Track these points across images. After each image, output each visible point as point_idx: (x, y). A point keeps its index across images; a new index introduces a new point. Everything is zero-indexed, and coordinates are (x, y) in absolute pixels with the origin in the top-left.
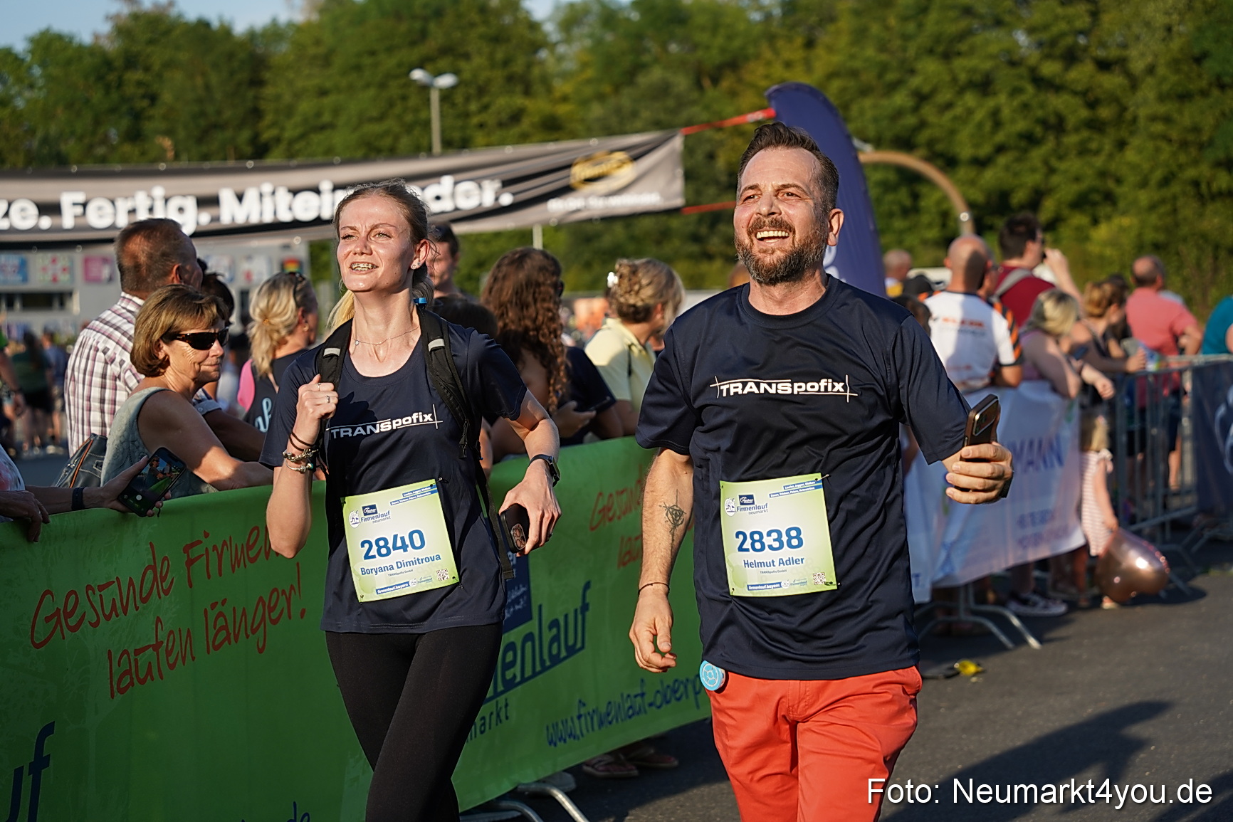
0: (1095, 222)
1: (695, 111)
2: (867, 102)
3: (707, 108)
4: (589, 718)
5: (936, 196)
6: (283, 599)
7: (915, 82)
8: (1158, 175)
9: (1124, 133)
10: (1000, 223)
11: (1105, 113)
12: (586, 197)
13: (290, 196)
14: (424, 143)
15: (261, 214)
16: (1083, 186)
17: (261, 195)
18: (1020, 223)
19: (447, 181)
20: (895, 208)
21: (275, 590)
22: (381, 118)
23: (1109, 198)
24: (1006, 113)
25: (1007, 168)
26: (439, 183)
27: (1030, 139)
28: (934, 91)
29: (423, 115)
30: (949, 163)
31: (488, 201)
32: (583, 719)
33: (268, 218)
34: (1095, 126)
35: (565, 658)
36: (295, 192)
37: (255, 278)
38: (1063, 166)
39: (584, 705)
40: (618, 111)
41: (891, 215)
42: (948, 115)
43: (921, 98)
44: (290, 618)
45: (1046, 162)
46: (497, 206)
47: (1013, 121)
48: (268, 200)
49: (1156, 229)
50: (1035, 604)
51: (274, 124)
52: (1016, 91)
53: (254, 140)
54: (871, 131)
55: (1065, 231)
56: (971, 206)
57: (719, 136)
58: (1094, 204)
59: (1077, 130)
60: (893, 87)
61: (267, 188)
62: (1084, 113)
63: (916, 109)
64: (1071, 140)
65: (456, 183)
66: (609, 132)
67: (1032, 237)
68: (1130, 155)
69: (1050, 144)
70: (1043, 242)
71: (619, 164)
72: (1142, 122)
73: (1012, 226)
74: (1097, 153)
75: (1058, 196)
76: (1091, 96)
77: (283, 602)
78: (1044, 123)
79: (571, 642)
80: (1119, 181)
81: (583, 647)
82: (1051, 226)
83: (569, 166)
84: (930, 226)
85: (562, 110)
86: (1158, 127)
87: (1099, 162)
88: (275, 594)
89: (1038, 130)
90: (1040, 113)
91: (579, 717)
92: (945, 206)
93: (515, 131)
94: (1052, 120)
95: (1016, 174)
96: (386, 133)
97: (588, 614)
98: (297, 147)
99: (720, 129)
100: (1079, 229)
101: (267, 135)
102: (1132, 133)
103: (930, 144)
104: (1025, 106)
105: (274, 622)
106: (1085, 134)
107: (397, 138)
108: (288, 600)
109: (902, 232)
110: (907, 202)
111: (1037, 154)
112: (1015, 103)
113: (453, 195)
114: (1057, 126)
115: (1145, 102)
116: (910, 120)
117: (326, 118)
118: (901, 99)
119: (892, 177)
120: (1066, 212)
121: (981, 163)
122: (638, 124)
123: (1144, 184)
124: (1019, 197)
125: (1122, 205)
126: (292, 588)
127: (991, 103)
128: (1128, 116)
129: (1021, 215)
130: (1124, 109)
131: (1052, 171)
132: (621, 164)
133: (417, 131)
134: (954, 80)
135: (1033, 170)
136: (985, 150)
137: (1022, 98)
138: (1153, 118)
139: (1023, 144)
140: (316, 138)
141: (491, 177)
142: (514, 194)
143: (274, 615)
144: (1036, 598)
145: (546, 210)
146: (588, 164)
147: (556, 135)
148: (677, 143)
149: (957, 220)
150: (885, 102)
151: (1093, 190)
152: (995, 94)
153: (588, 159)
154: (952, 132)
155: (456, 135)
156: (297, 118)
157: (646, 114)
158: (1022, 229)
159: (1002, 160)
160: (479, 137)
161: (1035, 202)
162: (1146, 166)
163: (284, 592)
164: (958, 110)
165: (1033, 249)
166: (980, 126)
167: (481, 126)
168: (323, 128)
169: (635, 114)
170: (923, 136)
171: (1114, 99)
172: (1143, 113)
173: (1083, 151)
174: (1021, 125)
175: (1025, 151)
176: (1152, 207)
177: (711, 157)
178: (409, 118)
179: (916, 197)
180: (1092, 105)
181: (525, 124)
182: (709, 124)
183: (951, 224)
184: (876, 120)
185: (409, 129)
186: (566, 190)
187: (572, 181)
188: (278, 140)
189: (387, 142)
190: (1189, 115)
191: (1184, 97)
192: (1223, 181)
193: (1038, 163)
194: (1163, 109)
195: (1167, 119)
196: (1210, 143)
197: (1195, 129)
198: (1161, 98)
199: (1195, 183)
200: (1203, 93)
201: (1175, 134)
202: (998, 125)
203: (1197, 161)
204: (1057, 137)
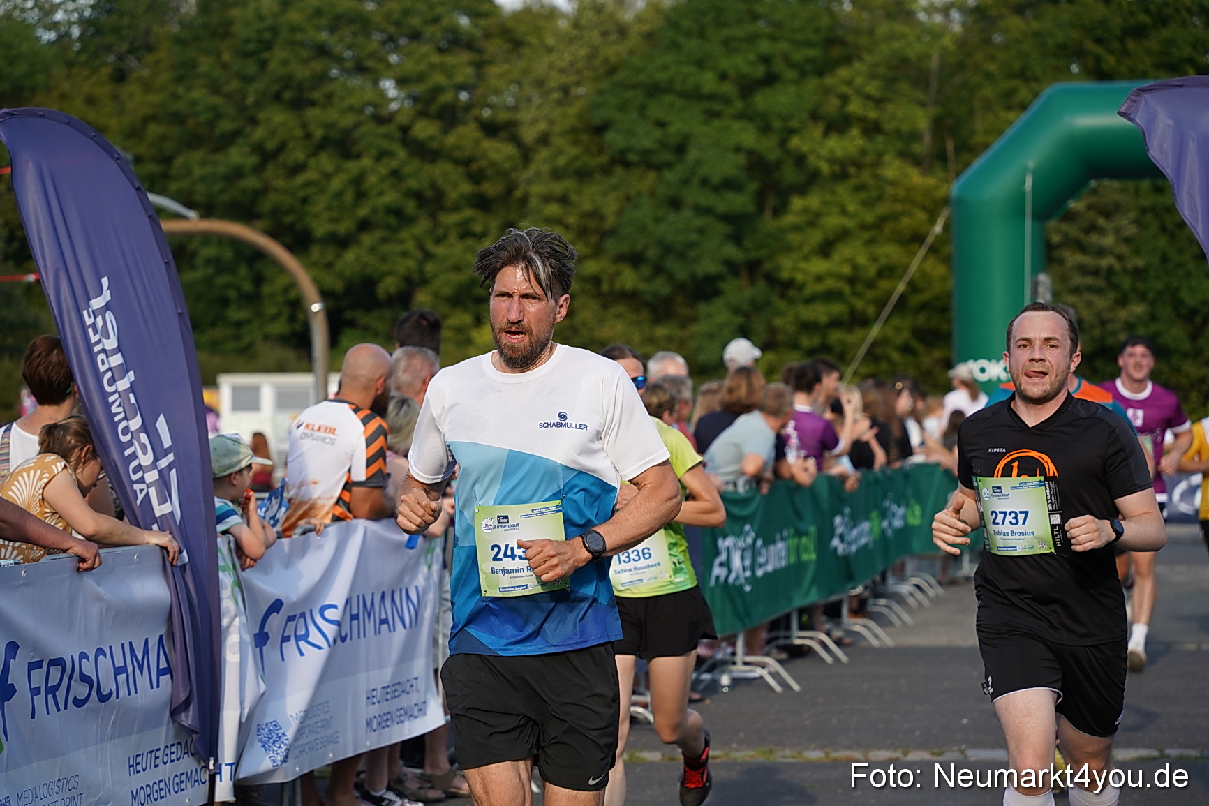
2: (198, 155)
5: (282, 281)
7: (259, 134)
9: (512, 213)
11: (491, 189)
16: (464, 277)
20: (232, 294)
24: (372, 179)
25: (373, 249)
27: (400, 217)
28: (282, 147)
30: (299, 242)
34: (483, 204)
38: (439, 250)
41: (225, 302)
42: (301, 179)
43: (265, 156)
45: (421, 247)
47: (381, 193)
52: (382, 155)
54: (200, 193)
56: (325, 295)
59: (456, 208)
60: (231, 138)
62: (466, 188)
63: (259, 169)
64: (450, 219)
69: (424, 223)
72: (534, 203)
74: (480, 237)
75: (433, 288)
76: (474, 167)
78: (418, 196)
84: (275, 318)
89: (411, 207)
90: (413, 184)
92: (292, 294)
94: (429, 193)
95: (384, 258)
100: (459, 330)
102: (522, 214)
103: (276, 213)
104: (395, 174)
106: (468, 213)
109: (239, 324)
110: (247, 287)
111: (408, 235)
112: (383, 170)
114: (431, 201)
116: (251, 183)
118: (237, 155)
119: (228, 254)
120: (444, 309)
121: (342, 242)
124: (389, 285)
127: (353, 167)
128: (518, 194)
130: (511, 187)
131: (428, 256)
134: (308, 136)
135: (404, 254)
136: (344, 227)
138: (547, 199)
139: (392, 220)
149: (307, 311)
150: (219, 157)
152: (358, 156)
154: (305, 201)
159: (367, 239)
164: (310, 175)
166: (339, 195)
170: (266, 205)
171: (502, 174)
172: (537, 189)
173: (466, 233)
174: (390, 198)
175: (395, 230)
179: (259, 280)
180: (476, 177)
183: (301, 316)
184: (203, 179)
190: (590, 196)
191: (583, 175)
192: (629, 279)
193: (410, 246)
194: (558, 188)
195: (563, 200)
196: (612, 232)
197: (596, 214)
198: (557, 174)
199: (596, 280)
200: (606, 170)
201: (572, 220)
202: (361, 195)
203: (597, 252)
204: (433, 216)
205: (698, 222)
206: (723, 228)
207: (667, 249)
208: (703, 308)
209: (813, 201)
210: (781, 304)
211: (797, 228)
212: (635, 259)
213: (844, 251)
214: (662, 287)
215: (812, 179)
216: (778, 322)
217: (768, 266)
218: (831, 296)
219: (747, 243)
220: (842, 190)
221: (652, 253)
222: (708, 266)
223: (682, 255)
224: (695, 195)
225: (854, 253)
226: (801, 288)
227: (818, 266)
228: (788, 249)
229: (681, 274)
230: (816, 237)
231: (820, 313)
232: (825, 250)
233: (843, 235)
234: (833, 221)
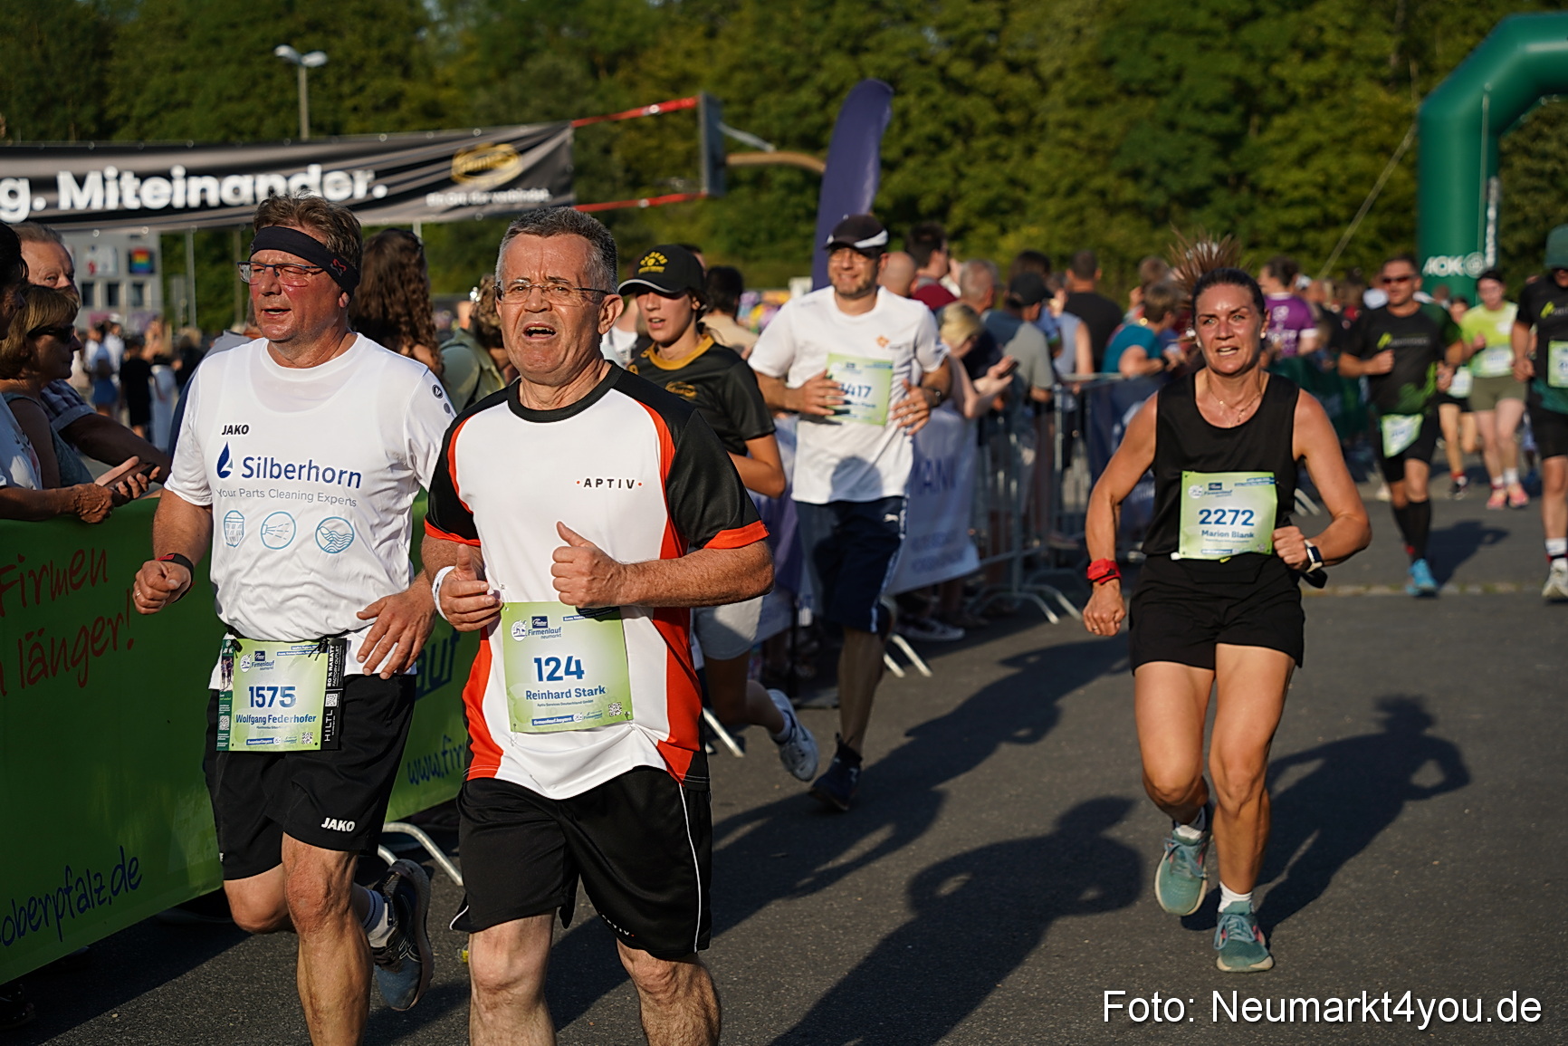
0: (1004, 231)
1: (589, 101)
2: (772, 98)
3: (601, 98)
4: (454, 754)
6: (108, 629)
7: (822, 77)
8: (1065, 184)
9: (1032, 140)
10: (906, 229)
11: (1014, 117)
12: (468, 192)
13: (137, 182)
14: (292, 126)
15: (105, 201)
16: (990, 194)
17: (104, 180)
18: (925, 231)
19: (315, 170)
20: (801, 211)
21: (101, 619)
22: (242, 98)
23: (1018, 206)
24: (915, 114)
25: (916, 172)
26: (306, 172)
27: (938, 143)
28: (841, 89)
29: (290, 96)
31: (360, 192)
32: (448, 756)
33: (112, 204)
34: (1007, 130)
35: (429, 691)
36: (142, 177)
37: (99, 269)
38: (972, 171)
39: (450, 740)
40: (506, 98)
41: (797, 218)
43: (828, 96)
44: (115, 648)
45: (956, 169)
46: (369, 198)
47: (921, 123)
48: (112, 185)
49: (1064, 240)
50: (932, 629)
51: (121, 100)
52: (925, 92)
53: (98, 118)
54: (776, 129)
55: (974, 240)
57: (617, 129)
58: (1004, 212)
59: (986, 134)
61: (111, 172)
62: (994, 117)
63: (822, 107)
64: (980, 144)
65: (324, 173)
66: (497, 121)
67: (938, 247)
68: (1039, 162)
69: (958, 148)
70: (949, 254)
71: (504, 156)
72: (1051, 128)
73: (917, 234)
74: (1005, 159)
75: (966, 203)
76: (1002, 98)
77: (108, 631)
78: (954, 127)
79: (436, 674)
80: (1027, 189)
81: (449, 679)
82: (960, 234)
83: (450, 157)
85: (445, 95)
86: (1067, 134)
87: (1008, 168)
88: (101, 623)
89: (947, 134)
90: (949, 115)
91: (444, 753)
93: (393, 116)
94: (963, 124)
95: (925, 179)
96: (250, 114)
97: (458, 645)
98: (147, 126)
99: (617, 122)
100: (987, 238)
101: (113, 113)
102: (1042, 139)
104: (934, 108)
105: (98, 653)
106: (995, 138)
107: (261, 120)
108: (115, 630)
110: (810, 204)
111: (945, 159)
112: (924, 104)
113: (321, 185)
114: (963, 130)
115: (1053, 109)
116: (817, 118)
117: (181, 95)
118: (806, 95)
119: (797, 178)
120: (974, 221)
121: (891, 166)
122: (528, 113)
123: (1051, 194)
124: (927, 203)
125: (1030, 214)
126: (120, 616)
127: (899, 103)
128: (1037, 120)
129: (926, 224)
130: (1032, 115)
131: (961, 176)
132: (507, 157)
133: (282, 114)
135: (942, 175)
136: (894, 153)
137: (932, 99)
138: (1062, 125)
139: (932, 147)
140: (168, 117)
141: (363, 168)
142: (388, 186)
143: (98, 646)
144: (934, 623)
145: (426, 204)
146: (470, 156)
147: (438, 123)
148: (567, 135)
150: (790, 98)
151: (1001, 197)
152: (904, 93)
153: (470, 151)
155: (328, 119)
156: (147, 95)
157: (536, 102)
158: (927, 238)
159: (911, 163)
160: (353, 123)
161: (942, 211)
162: (1055, 174)
163: (110, 621)
165: (938, 259)
166: (888, 126)
167: (355, 109)
168: (178, 105)
169: (523, 102)
171: (1023, 104)
172: (1053, 118)
173: (993, 156)
174: (930, 128)
175: (933, 154)
176: (1059, 217)
177: (607, 151)
178: (274, 98)
180: (1002, 108)
181: (404, 109)
182: (604, 115)
184: (780, 117)
185: (275, 110)
186: (446, 184)
187: (454, 173)
188: (127, 118)
189: (249, 124)
190: (1097, 122)
191: (1092, 103)
192: (1129, 192)
193: (947, 168)
194: (1071, 115)
195: (1076, 126)
196: (1117, 152)
197: (1102, 137)
198: (1071, 103)
199: (1102, 193)
200: (1111, 99)
201: (1083, 141)
202: (906, 127)
203: (1104, 170)
204: (966, 142)
205: (1192, 140)
206: (1212, 146)
207: (1164, 165)
208: (1194, 215)
209: (1293, 118)
210: (1262, 210)
211: (1278, 144)
212: (1136, 174)
213: (1317, 163)
214: (1159, 198)
215: (1293, 100)
216: (1260, 224)
217: (1252, 177)
218: (1306, 202)
219: (1235, 157)
220: (1319, 109)
221: (1152, 168)
222: (1199, 179)
223: (1176, 170)
224: (1190, 118)
225: (1327, 162)
226: (1280, 195)
227: (1296, 175)
228: (1270, 162)
229: (1175, 184)
230: (1293, 151)
231: (1297, 216)
232: (1302, 160)
233: (1317, 149)
234: (1310, 137)
